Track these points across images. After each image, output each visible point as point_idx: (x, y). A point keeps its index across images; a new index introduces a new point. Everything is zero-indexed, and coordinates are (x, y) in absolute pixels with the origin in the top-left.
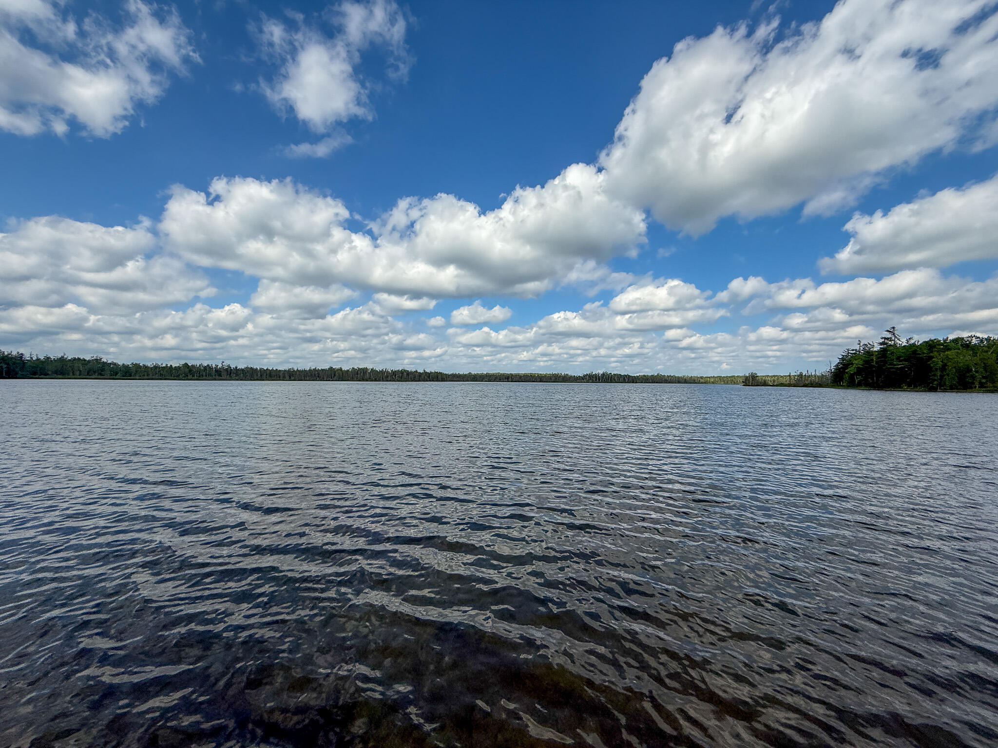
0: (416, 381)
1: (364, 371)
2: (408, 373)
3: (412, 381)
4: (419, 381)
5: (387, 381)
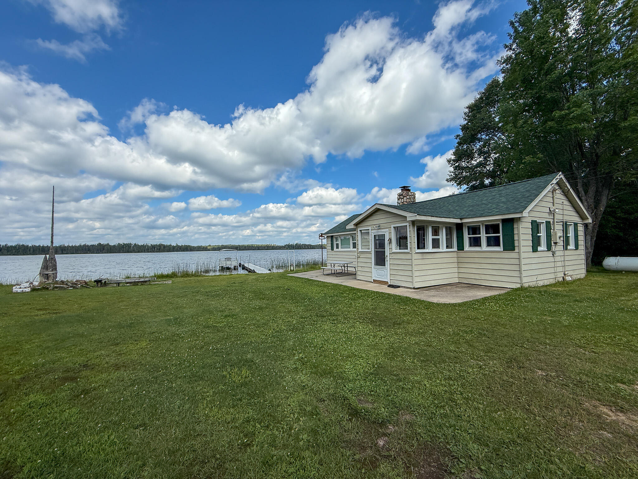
1: (129, 245)
3: (168, 251)
4: (173, 251)
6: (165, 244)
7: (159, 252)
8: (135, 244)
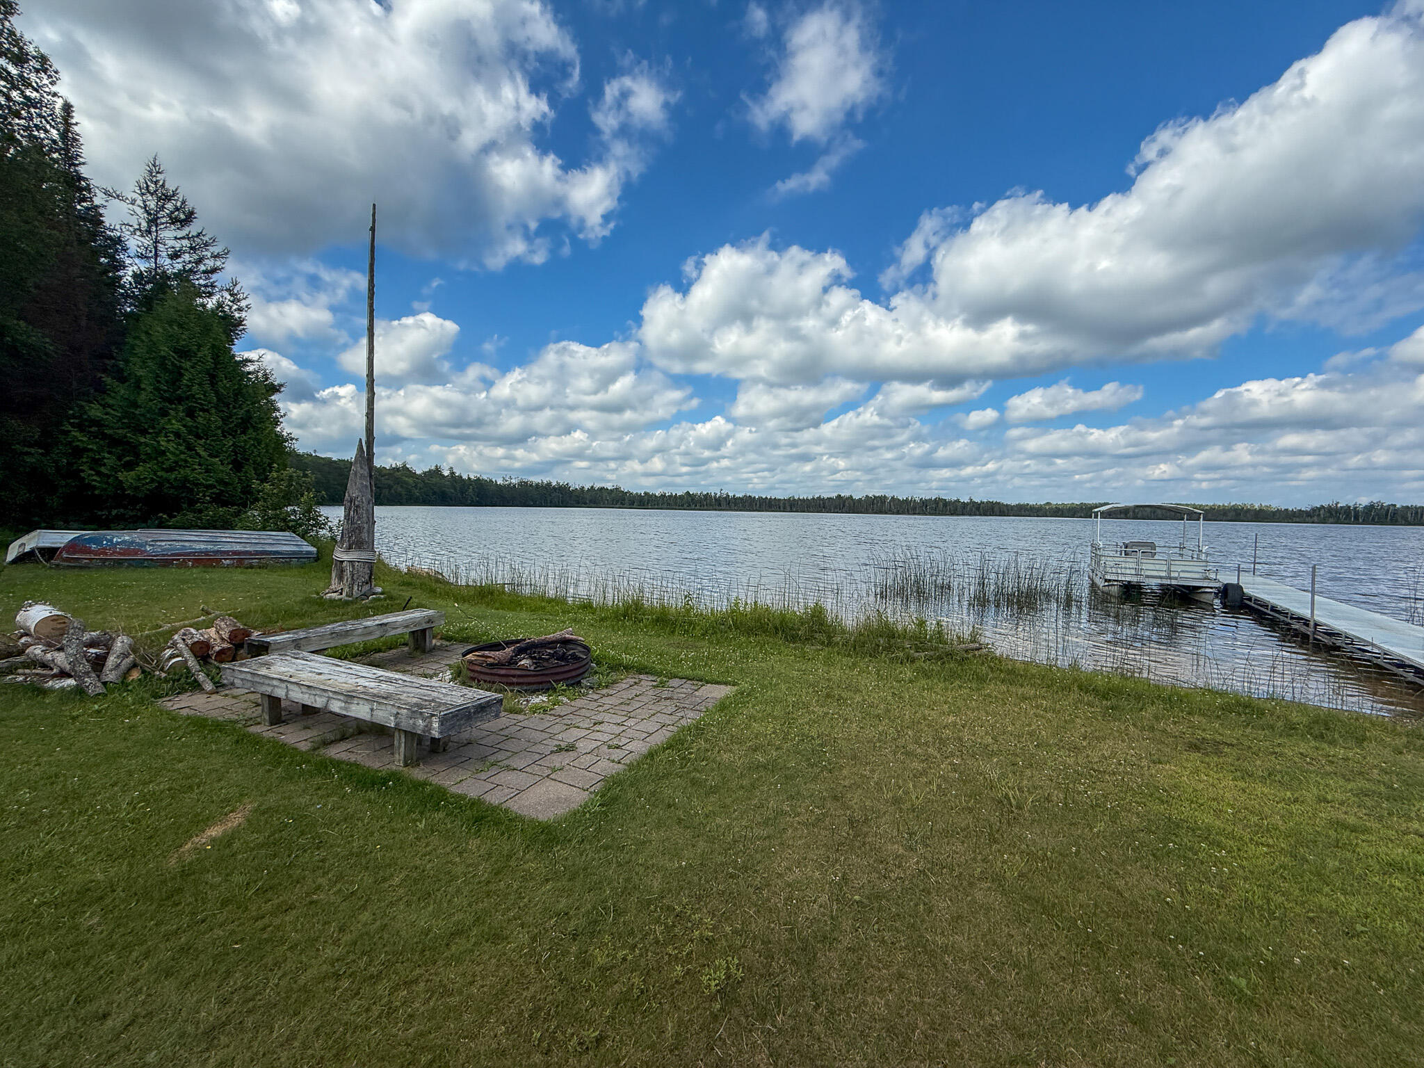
0: (958, 515)
1: (882, 499)
2: (946, 503)
3: (952, 515)
4: (963, 514)
5: (914, 514)
6: (947, 498)
7: (935, 514)
8: (893, 498)
